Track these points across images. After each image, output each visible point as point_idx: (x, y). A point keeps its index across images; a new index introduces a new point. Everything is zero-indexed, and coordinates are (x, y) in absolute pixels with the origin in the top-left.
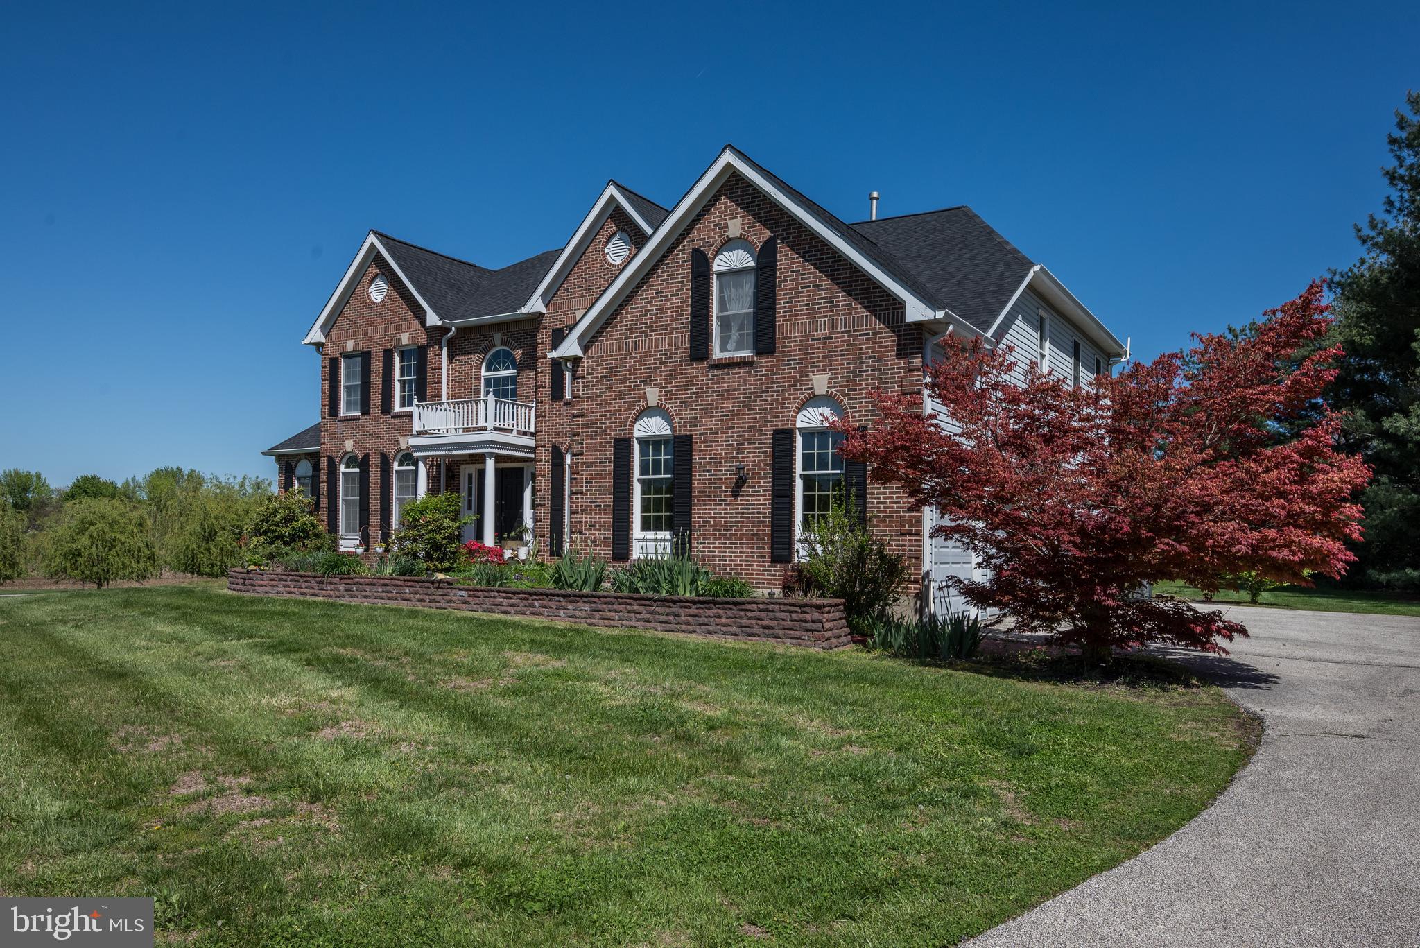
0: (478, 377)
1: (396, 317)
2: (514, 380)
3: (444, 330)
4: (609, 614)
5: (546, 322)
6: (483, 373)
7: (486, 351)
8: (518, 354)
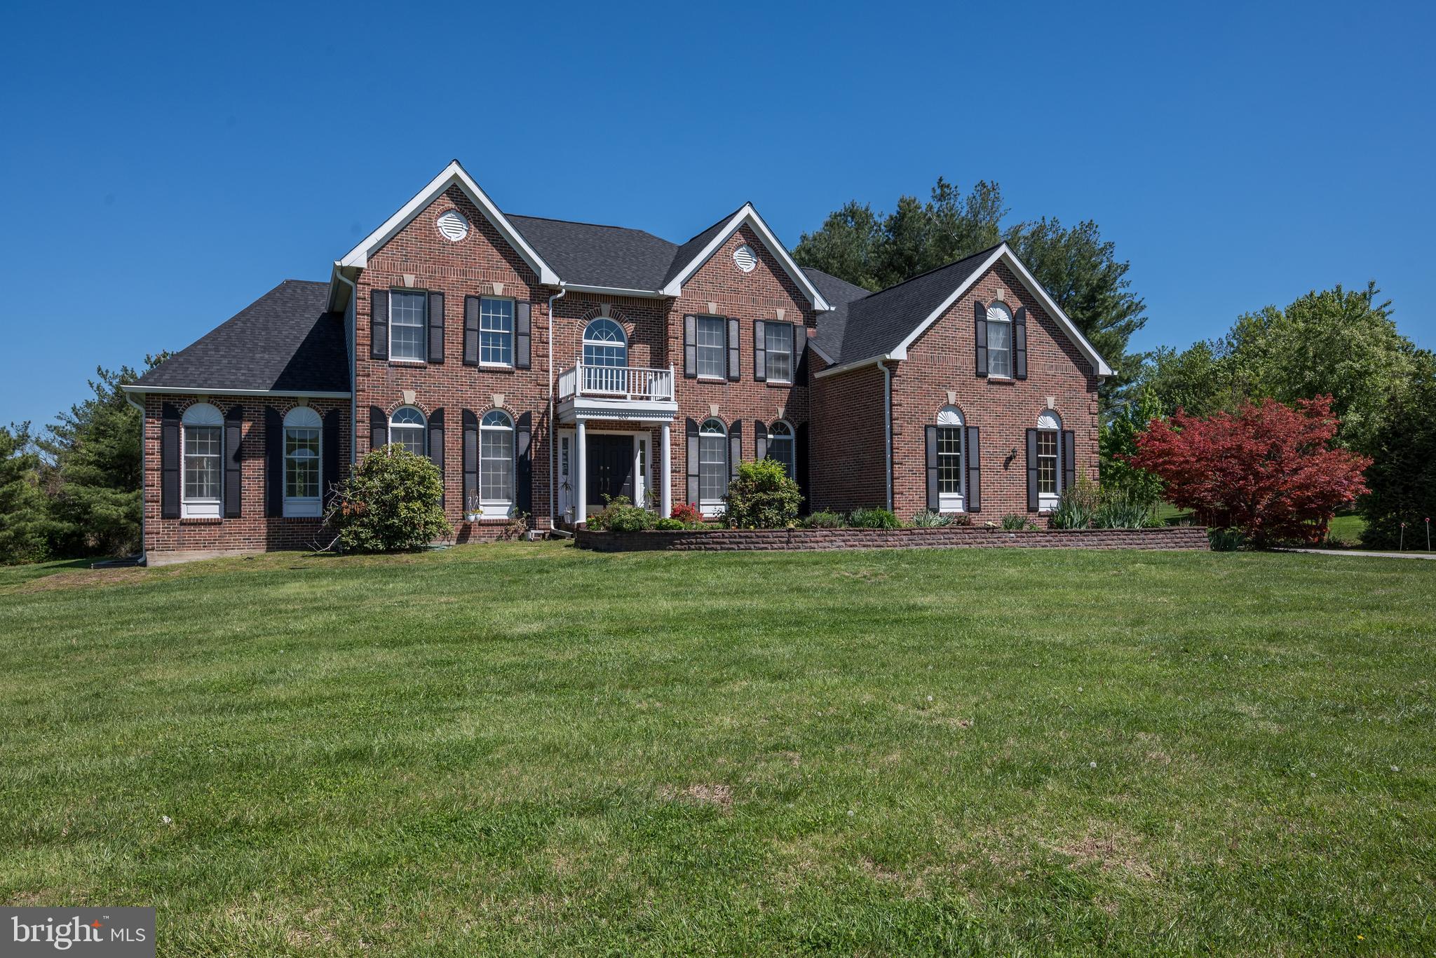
0: (579, 342)
1: (484, 263)
2: (620, 351)
3: (553, 290)
4: (1110, 542)
5: (676, 306)
6: (584, 341)
7: (589, 318)
8: (630, 328)
